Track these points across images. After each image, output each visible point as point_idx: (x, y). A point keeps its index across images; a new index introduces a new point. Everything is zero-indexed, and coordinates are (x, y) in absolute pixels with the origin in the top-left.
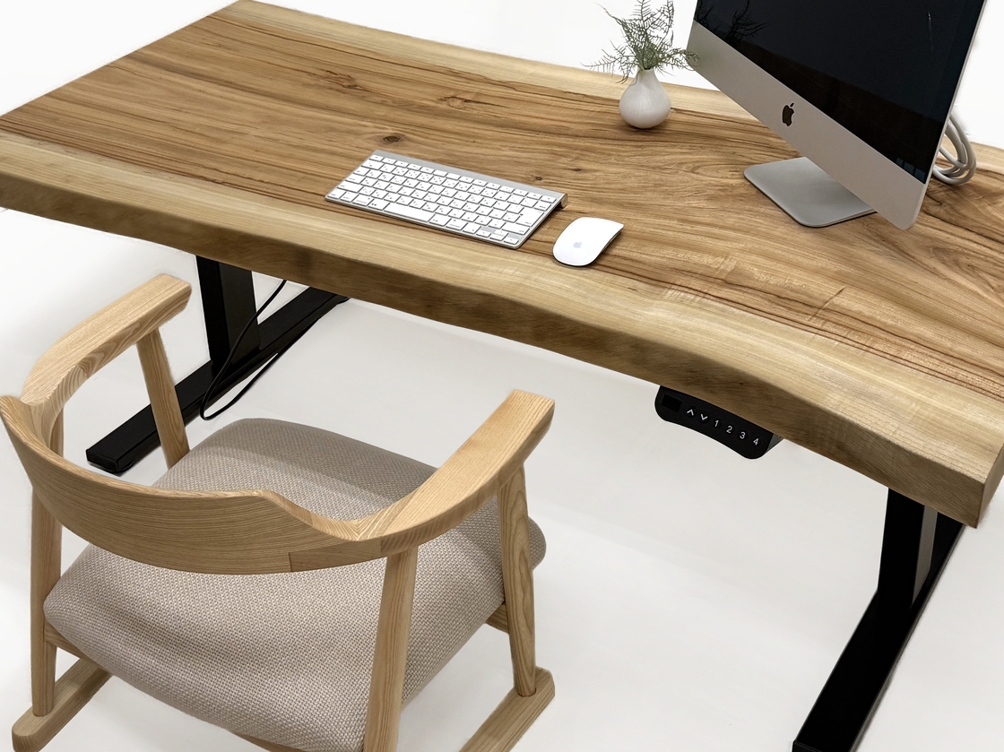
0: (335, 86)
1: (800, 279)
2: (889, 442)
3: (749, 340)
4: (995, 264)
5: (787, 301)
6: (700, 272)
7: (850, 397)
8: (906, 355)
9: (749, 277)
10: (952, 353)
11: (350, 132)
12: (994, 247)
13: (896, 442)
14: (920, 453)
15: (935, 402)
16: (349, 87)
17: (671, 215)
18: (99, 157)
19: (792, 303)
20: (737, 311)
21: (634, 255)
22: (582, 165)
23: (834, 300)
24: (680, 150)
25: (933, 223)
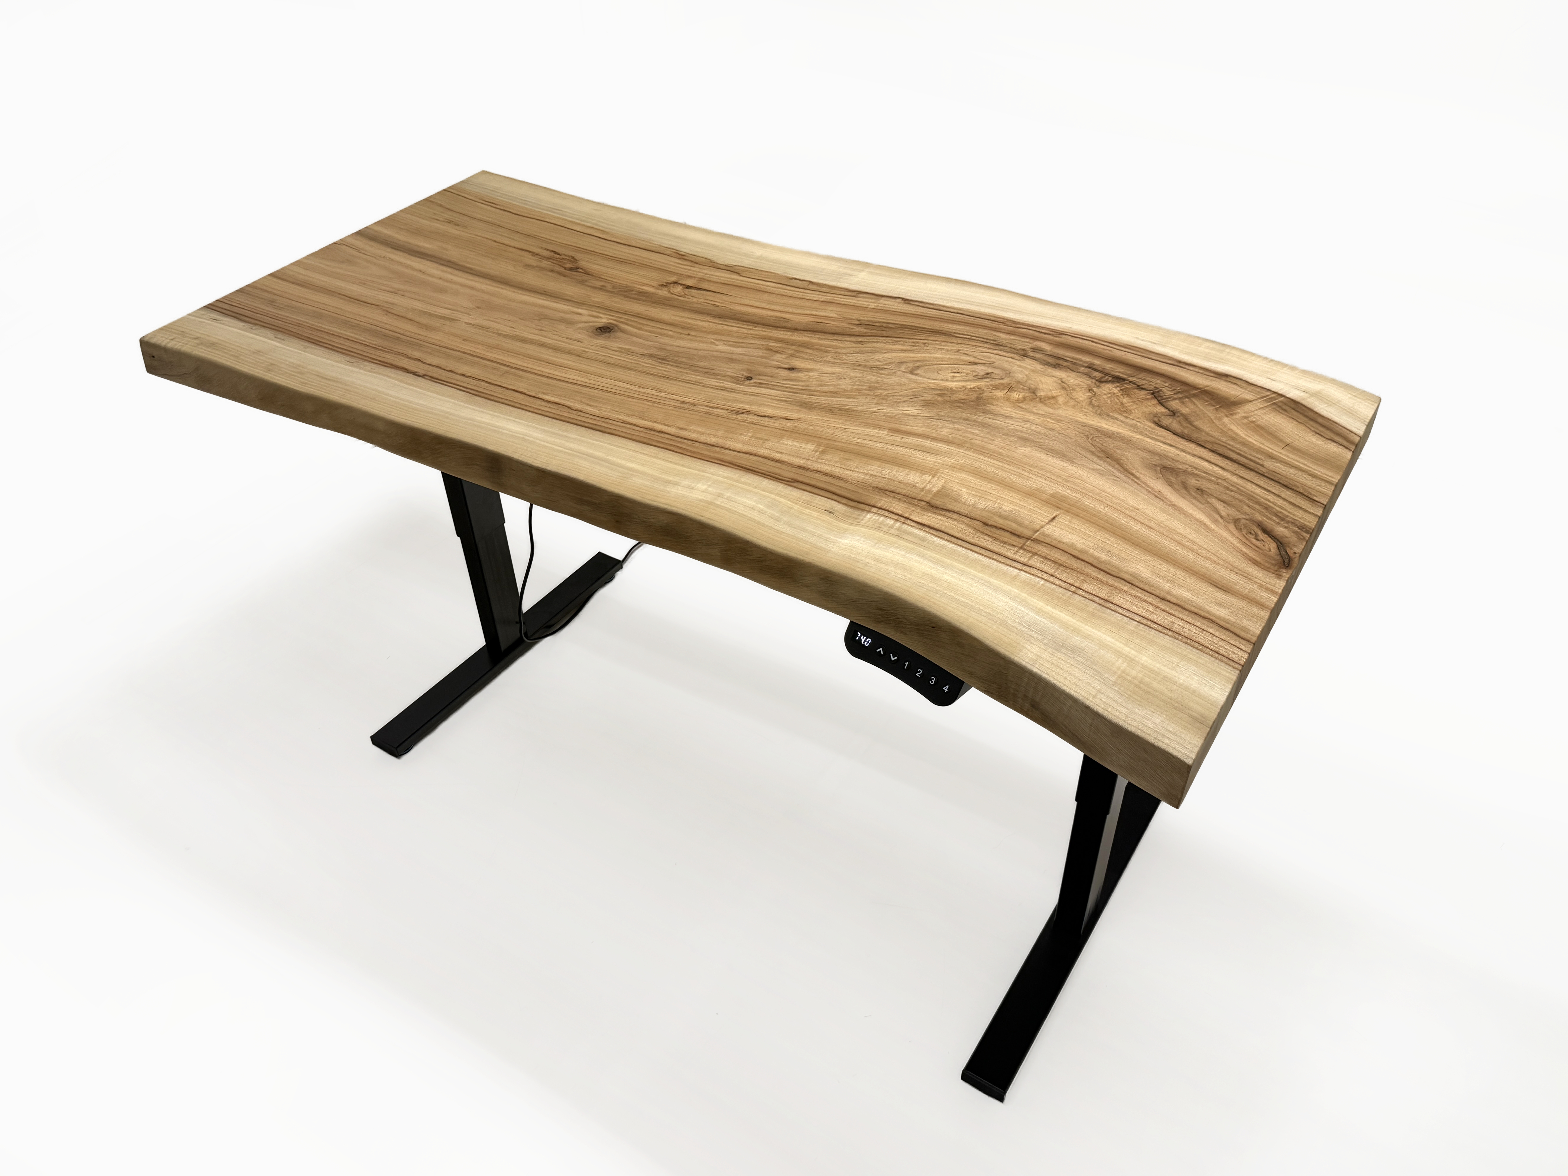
0: (557, 268)
1: (1012, 503)
2: (1087, 707)
3: (947, 576)
4: (1228, 489)
5: (994, 530)
6: (904, 492)
7: (1050, 650)
8: (1118, 599)
9: (957, 500)
10: (1169, 597)
11: (563, 321)
12: (1227, 467)
13: (1096, 708)
14: (1121, 723)
15: (1144, 659)
16: (571, 269)
17: (882, 423)
18: (307, 344)
19: (998, 532)
20: (938, 541)
21: (837, 471)
22: (797, 363)
23: (1045, 529)
24: (901, 347)
25: (1164, 437)
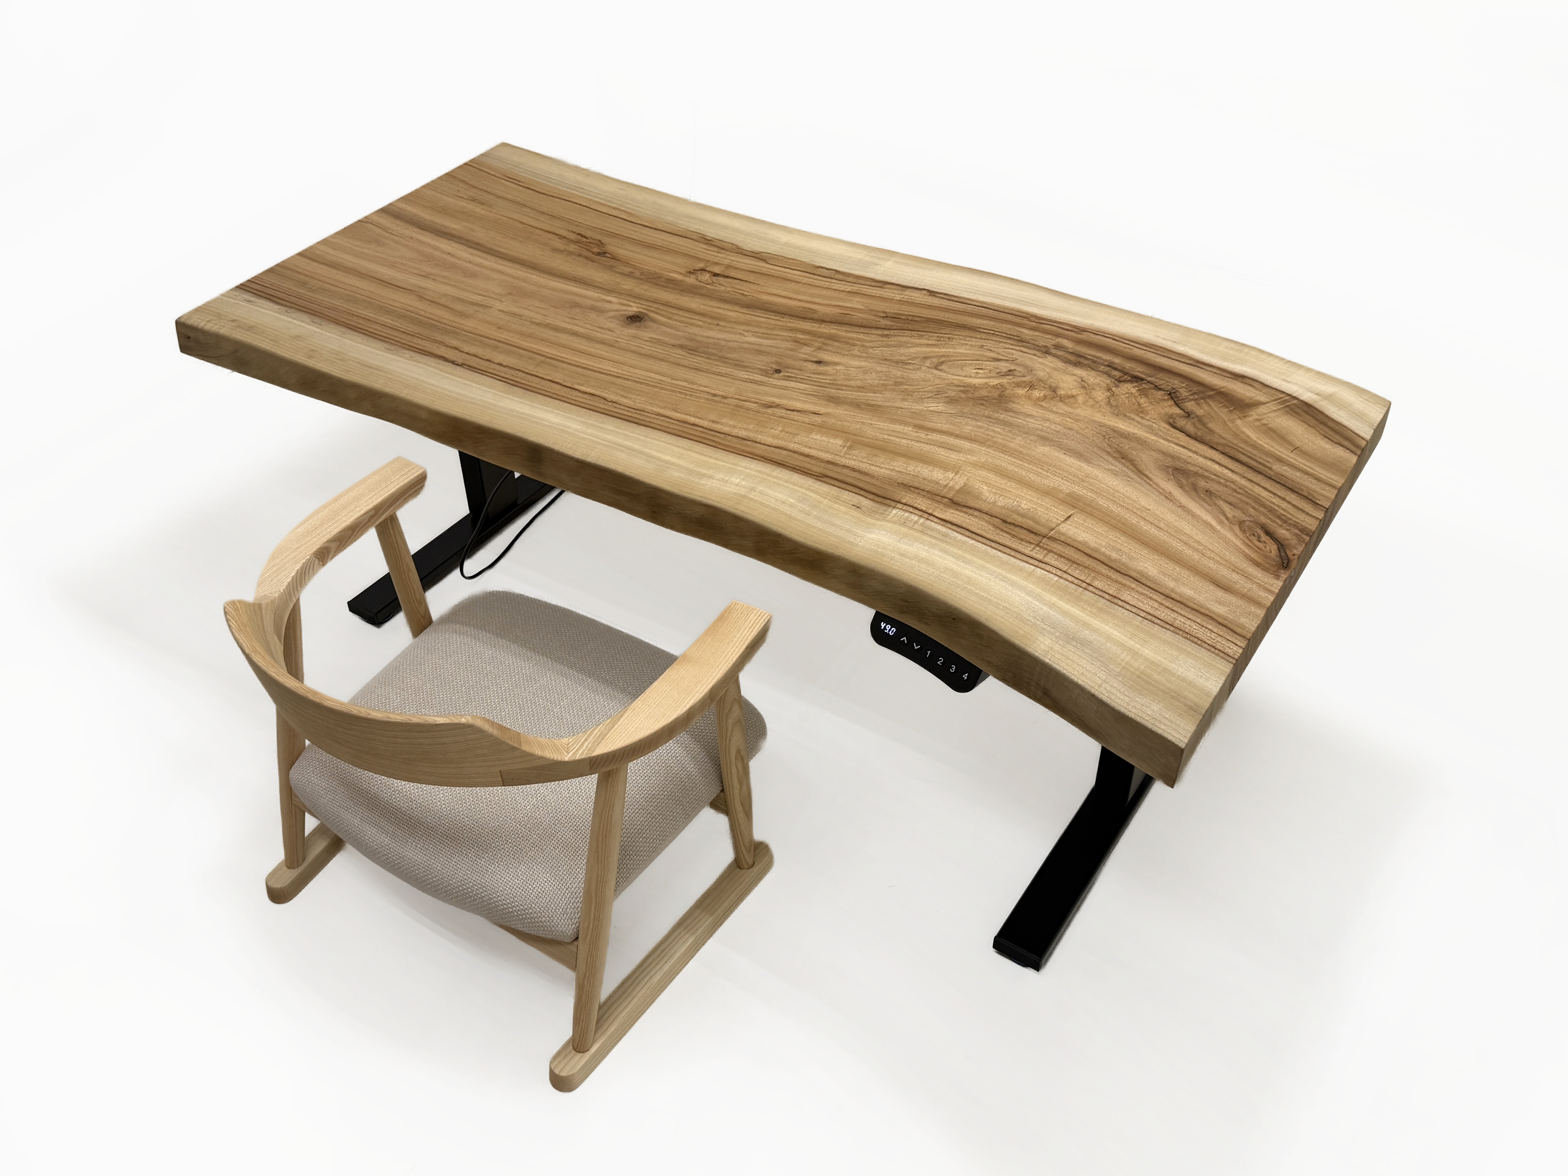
0: (585, 253)
1: (1030, 501)
2: (1093, 696)
3: (967, 571)
4: (1235, 491)
5: (1012, 527)
6: (928, 488)
7: (1061, 642)
8: (1126, 596)
9: (978, 497)
10: (1173, 595)
11: (593, 309)
12: (1237, 470)
13: (1100, 696)
14: (1122, 710)
15: (1147, 652)
16: (599, 254)
17: (908, 420)
18: (344, 329)
19: (1017, 529)
20: (959, 537)
21: (864, 467)
22: (825, 356)
23: (1060, 527)
24: (926, 342)
25: (1178, 438)
